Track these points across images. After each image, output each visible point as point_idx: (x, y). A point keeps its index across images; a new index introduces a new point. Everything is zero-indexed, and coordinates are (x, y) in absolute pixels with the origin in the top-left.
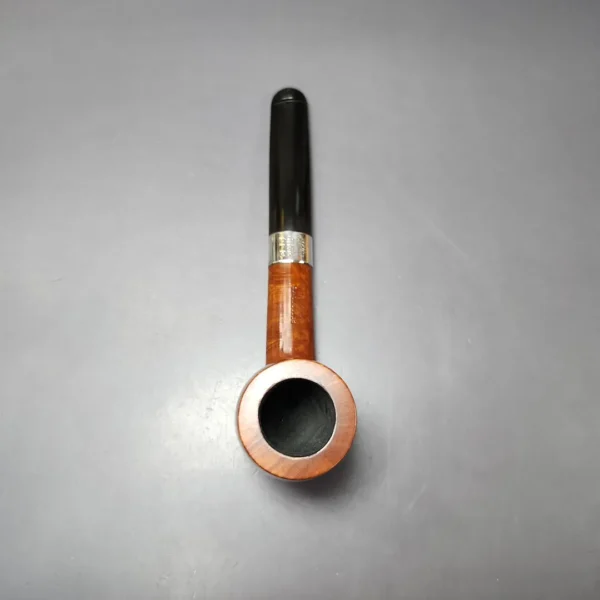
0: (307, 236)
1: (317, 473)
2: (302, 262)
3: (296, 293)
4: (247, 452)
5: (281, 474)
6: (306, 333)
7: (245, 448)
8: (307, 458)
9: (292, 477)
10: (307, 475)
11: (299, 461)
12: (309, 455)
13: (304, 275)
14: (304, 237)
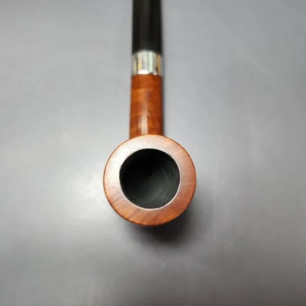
0: (159, 57)
1: (165, 221)
2: (155, 74)
3: (150, 95)
4: (111, 205)
5: (137, 222)
6: (158, 123)
7: (109, 201)
8: (158, 209)
9: (145, 224)
10: (157, 223)
11: (151, 211)
12: (159, 207)
13: (157, 83)
14: (157, 57)
